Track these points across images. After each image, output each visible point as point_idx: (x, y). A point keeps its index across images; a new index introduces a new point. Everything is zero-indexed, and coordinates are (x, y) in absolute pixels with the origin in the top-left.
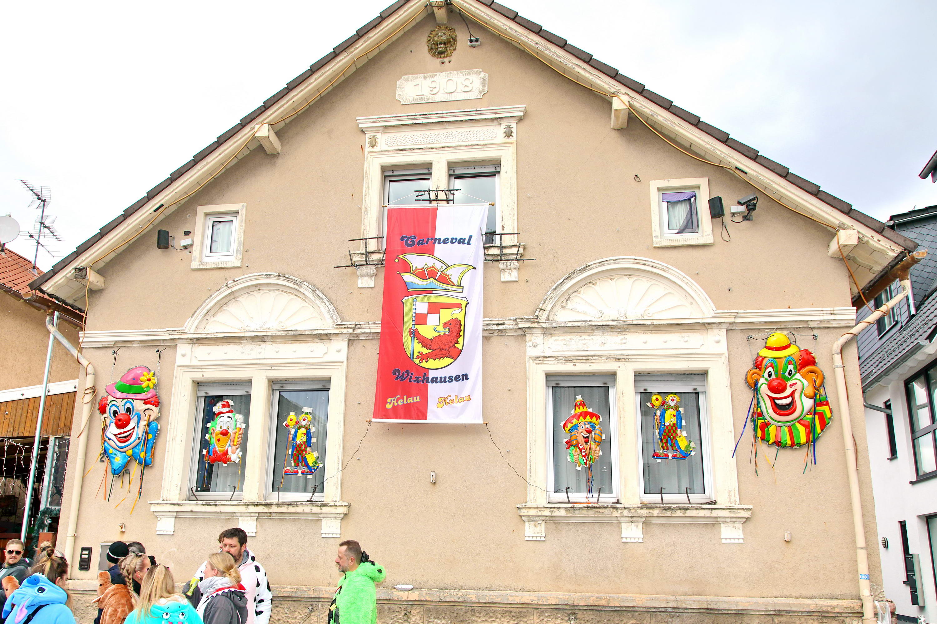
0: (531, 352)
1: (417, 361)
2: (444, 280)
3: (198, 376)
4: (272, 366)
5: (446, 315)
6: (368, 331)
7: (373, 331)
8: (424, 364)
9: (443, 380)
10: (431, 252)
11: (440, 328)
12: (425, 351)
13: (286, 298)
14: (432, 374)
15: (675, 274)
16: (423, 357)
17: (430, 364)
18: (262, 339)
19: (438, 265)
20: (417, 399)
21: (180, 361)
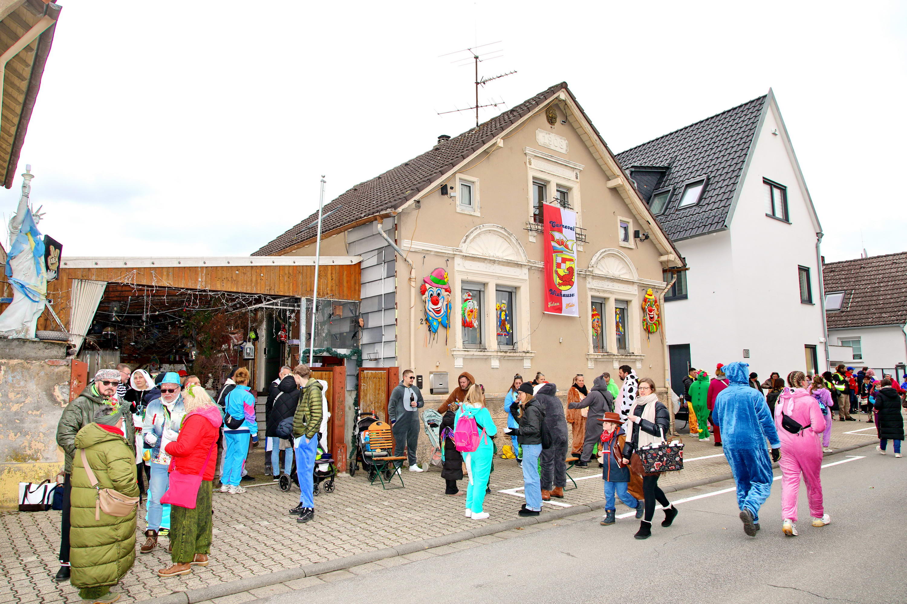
0: (588, 286)
1: (558, 286)
2: (566, 247)
3: (465, 278)
4: (499, 277)
5: (568, 264)
6: (537, 266)
7: (539, 266)
8: (560, 288)
9: (568, 296)
10: (561, 231)
11: (566, 271)
12: (561, 282)
13: (501, 240)
14: (563, 293)
15: (628, 260)
16: (560, 285)
17: (562, 288)
18: (494, 262)
19: (564, 239)
20: (558, 304)
21: (457, 268)
